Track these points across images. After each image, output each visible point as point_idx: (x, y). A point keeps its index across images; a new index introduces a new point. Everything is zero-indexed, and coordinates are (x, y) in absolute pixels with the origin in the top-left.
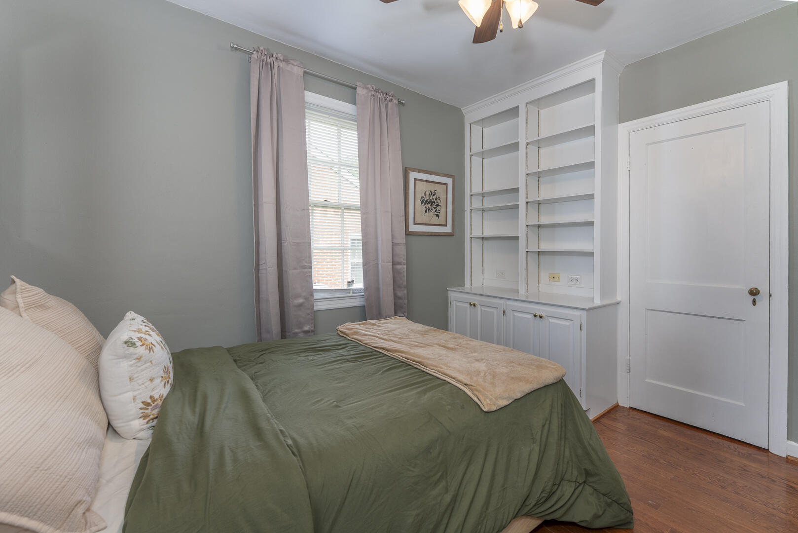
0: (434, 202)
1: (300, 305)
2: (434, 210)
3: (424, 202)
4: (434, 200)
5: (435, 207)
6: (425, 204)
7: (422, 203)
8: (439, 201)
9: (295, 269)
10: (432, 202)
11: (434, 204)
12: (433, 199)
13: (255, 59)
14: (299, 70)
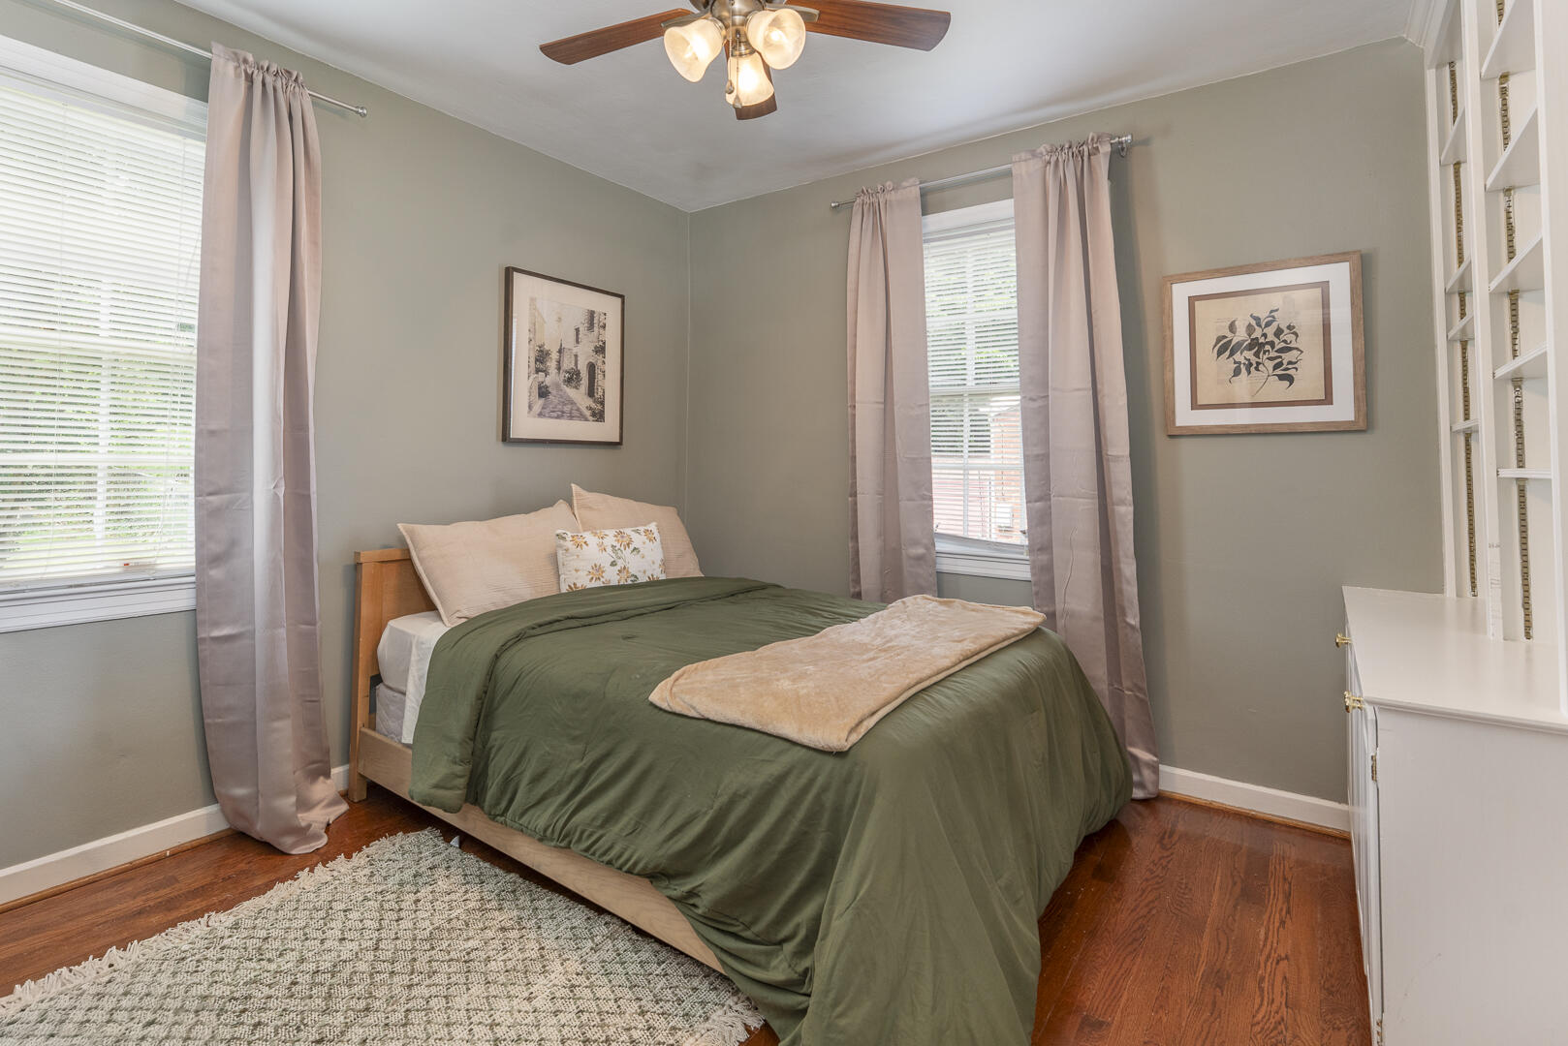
0: (1272, 344)
1: (919, 558)
2: (1270, 365)
3: (1224, 347)
4: (1271, 337)
5: (1273, 354)
6: (1231, 355)
7: (1220, 353)
8: (1290, 337)
9: (910, 499)
10: (1262, 345)
11: (1268, 347)
12: (1265, 335)
13: (857, 208)
14: (911, 191)
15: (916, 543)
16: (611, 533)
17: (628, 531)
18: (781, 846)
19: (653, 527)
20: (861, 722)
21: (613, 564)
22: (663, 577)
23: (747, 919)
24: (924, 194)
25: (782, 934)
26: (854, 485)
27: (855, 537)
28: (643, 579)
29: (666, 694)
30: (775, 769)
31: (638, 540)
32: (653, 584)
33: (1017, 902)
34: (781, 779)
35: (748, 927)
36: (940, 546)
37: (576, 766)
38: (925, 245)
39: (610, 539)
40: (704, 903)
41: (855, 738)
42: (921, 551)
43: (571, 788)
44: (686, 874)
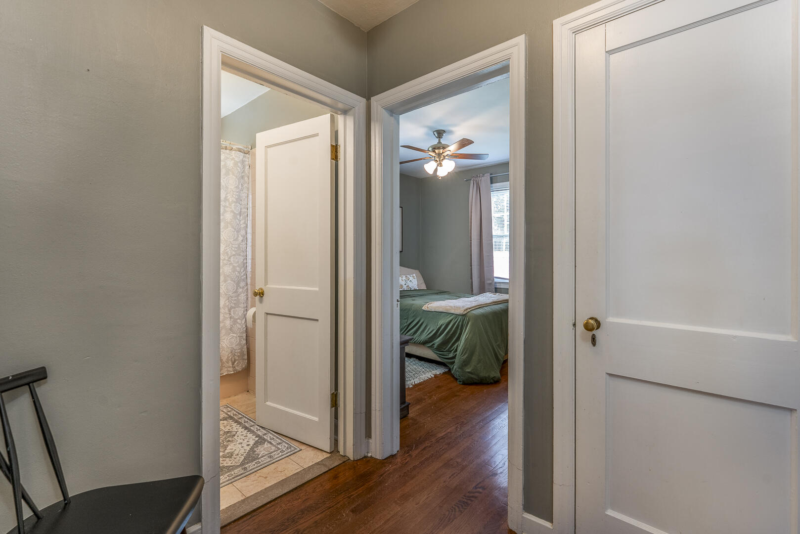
9: (487, 267)
13: (472, 182)
14: (487, 177)
15: (489, 279)
16: (404, 276)
17: (408, 276)
18: (451, 333)
19: (414, 275)
20: (467, 309)
21: (405, 284)
22: (418, 289)
23: (444, 348)
24: (491, 178)
25: (451, 349)
26: (471, 263)
27: (472, 278)
28: (413, 289)
29: (426, 308)
30: (450, 319)
31: (411, 278)
32: (415, 290)
33: (500, 348)
34: (451, 321)
35: (445, 349)
36: (496, 280)
37: (405, 324)
38: (491, 193)
39: (404, 278)
40: (435, 346)
41: (465, 312)
42: (491, 282)
43: (405, 328)
44: (431, 342)
